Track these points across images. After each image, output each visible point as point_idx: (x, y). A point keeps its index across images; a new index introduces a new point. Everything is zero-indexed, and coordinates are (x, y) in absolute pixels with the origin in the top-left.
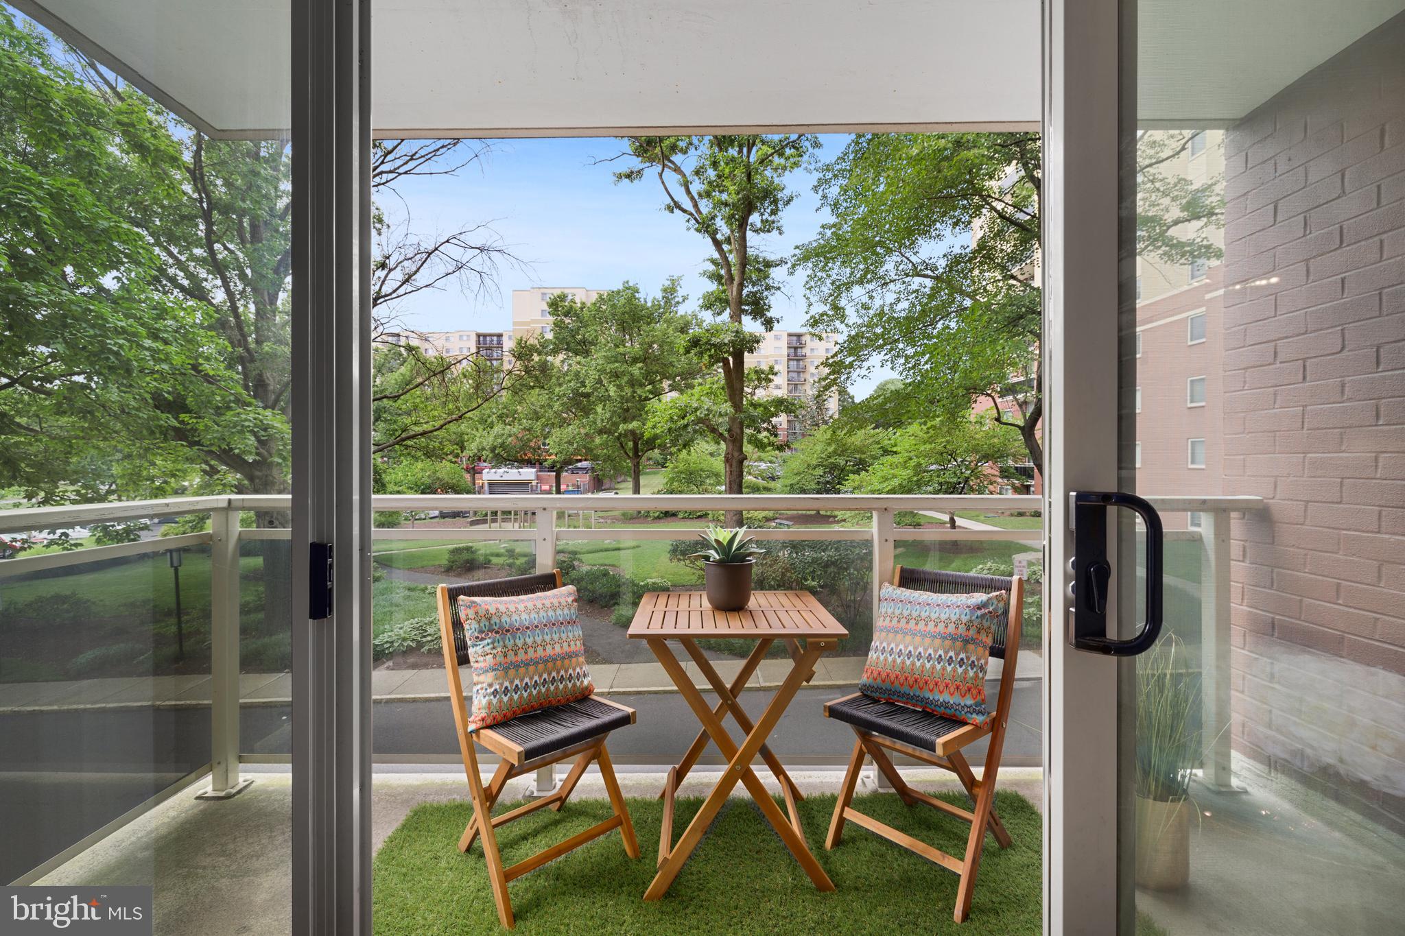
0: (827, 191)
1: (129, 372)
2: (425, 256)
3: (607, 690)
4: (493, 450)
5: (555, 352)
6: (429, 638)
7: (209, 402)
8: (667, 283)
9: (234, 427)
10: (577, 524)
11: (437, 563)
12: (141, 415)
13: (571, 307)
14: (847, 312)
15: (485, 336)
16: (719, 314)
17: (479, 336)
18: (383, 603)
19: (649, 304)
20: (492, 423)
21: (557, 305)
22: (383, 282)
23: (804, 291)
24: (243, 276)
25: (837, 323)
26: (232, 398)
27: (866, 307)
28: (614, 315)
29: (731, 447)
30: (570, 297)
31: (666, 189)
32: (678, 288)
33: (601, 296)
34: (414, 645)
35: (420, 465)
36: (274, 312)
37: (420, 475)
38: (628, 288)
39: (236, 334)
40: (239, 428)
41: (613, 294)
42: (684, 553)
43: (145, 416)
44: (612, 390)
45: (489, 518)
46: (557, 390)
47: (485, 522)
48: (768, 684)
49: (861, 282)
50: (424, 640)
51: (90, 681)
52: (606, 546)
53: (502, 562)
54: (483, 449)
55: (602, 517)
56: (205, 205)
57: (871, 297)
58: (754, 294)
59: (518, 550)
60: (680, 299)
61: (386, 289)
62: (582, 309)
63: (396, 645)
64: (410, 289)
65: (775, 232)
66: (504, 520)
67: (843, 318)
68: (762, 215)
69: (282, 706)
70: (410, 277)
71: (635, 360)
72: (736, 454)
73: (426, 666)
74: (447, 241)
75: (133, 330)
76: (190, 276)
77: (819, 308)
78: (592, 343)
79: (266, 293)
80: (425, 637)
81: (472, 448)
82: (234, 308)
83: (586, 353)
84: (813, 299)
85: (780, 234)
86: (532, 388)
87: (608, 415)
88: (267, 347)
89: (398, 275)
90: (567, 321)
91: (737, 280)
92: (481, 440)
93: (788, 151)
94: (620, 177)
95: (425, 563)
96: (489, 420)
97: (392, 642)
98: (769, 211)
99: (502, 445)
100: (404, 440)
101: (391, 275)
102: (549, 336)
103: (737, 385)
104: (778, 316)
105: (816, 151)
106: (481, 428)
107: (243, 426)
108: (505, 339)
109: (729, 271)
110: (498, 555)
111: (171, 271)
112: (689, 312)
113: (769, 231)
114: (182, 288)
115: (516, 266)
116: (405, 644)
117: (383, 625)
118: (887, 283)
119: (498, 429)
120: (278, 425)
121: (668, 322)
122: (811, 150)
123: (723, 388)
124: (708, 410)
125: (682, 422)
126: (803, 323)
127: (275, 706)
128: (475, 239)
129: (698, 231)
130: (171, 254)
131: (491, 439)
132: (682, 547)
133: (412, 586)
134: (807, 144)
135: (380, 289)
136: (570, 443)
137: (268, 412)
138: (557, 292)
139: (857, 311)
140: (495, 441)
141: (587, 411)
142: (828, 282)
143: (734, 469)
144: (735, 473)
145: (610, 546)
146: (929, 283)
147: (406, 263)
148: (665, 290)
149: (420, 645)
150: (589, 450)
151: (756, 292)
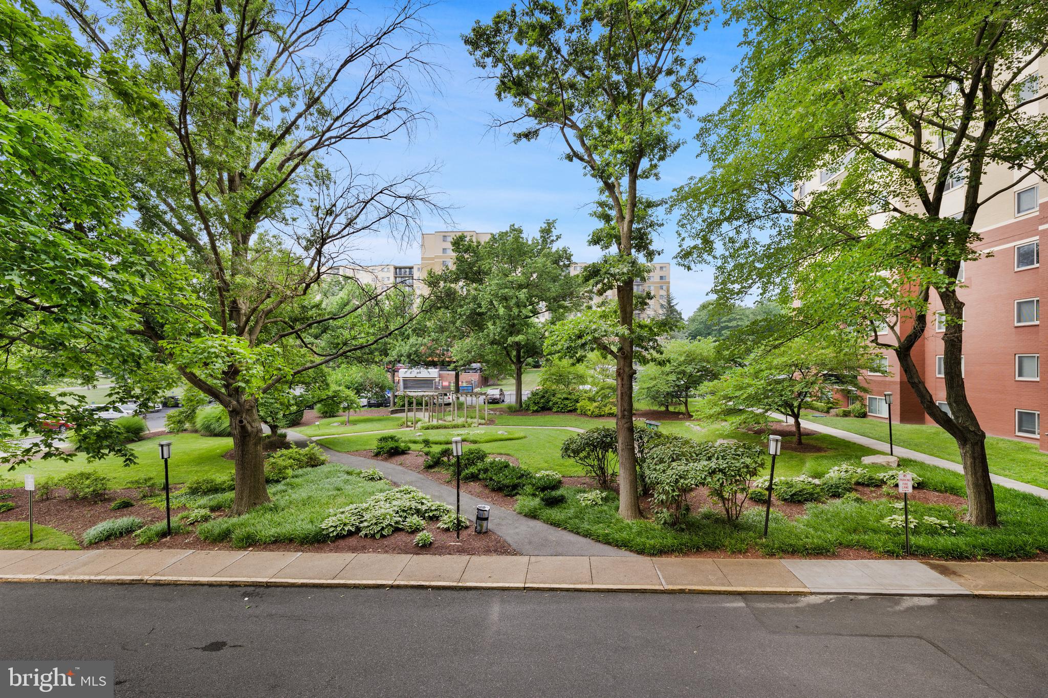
0: (706, 139)
1: (95, 304)
2: (362, 205)
3: (522, 585)
4: (409, 356)
5: (456, 280)
6: (366, 524)
7: (183, 329)
8: (544, 226)
9: (202, 353)
10: (473, 415)
11: (368, 448)
12: (113, 345)
13: (470, 245)
14: (715, 246)
15: (400, 268)
16: (607, 247)
17: (396, 268)
18: (327, 486)
19: (530, 242)
20: (408, 335)
21: (458, 243)
22: (331, 225)
23: (676, 228)
24: (222, 220)
25: (705, 256)
26: (201, 326)
27: (732, 240)
28: (504, 251)
29: (622, 363)
30: (467, 239)
31: (567, 141)
32: (553, 230)
33: (493, 236)
34: (353, 529)
35: (354, 368)
36: (246, 250)
37: (354, 376)
38: (515, 230)
39: (215, 267)
40: (206, 354)
41: (503, 235)
42: (576, 452)
43: (117, 346)
44: (501, 311)
45: (406, 408)
46: (459, 310)
47: (403, 411)
48: (670, 587)
49: (729, 219)
50: (361, 525)
51: (98, 551)
52: (499, 437)
53: (419, 449)
54: (402, 355)
55: (492, 410)
56: (190, 160)
57: (738, 232)
58: (639, 230)
59: (431, 439)
60: (555, 238)
61: (333, 231)
62: (477, 246)
63: (339, 529)
64: (352, 230)
65: (652, 178)
66: (417, 410)
67: (710, 250)
68: (651, 160)
69: (245, 586)
70: (352, 221)
71: (520, 287)
72: (627, 369)
73: (363, 549)
74: (381, 192)
75: (97, 261)
76: (182, 221)
77: (689, 243)
78: (486, 274)
79: (240, 235)
80: (362, 522)
81: (393, 354)
82: (214, 248)
83: (480, 281)
84: (684, 235)
85: (657, 179)
86: (439, 308)
87: (499, 330)
88: (238, 279)
89: (342, 220)
90: (466, 256)
91: (627, 217)
92: (400, 347)
93: (666, 109)
94: (519, 136)
95: (359, 447)
96: (406, 333)
97: (336, 527)
98: (657, 157)
99: (416, 352)
100: (345, 353)
101: (337, 220)
102: (453, 268)
103: (628, 310)
104: (660, 250)
105: (691, 107)
106: (400, 339)
107: (209, 352)
108: (415, 271)
109: (620, 211)
110: (415, 442)
111: (168, 217)
112: (561, 248)
113: (647, 177)
114: (177, 233)
115: (435, 211)
116: (346, 529)
117: (328, 508)
118: (753, 220)
119: (413, 340)
120: (241, 351)
121: (547, 256)
122: (686, 106)
123: (615, 312)
124: (605, 331)
125: (580, 342)
126: (674, 255)
127: (240, 586)
128: (403, 190)
129: (593, 176)
130: (168, 205)
131: (408, 347)
132: (573, 446)
133: (350, 470)
134: (683, 101)
135: (329, 231)
136: (469, 352)
137: (234, 338)
138: (458, 234)
139: (724, 244)
140: (410, 349)
141: (481, 327)
142: (700, 220)
143: (625, 382)
144: (626, 386)
145: (503, 437)
146: (794, 218)
147: (349, 210)
148: (542, 231)
149: (358, 530)
150: (482, 356)
151: (641, 229)
